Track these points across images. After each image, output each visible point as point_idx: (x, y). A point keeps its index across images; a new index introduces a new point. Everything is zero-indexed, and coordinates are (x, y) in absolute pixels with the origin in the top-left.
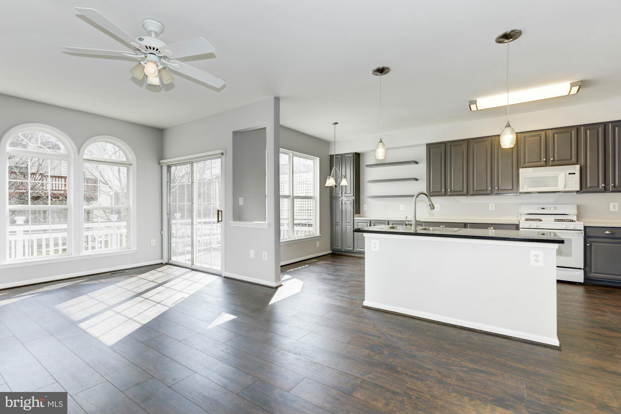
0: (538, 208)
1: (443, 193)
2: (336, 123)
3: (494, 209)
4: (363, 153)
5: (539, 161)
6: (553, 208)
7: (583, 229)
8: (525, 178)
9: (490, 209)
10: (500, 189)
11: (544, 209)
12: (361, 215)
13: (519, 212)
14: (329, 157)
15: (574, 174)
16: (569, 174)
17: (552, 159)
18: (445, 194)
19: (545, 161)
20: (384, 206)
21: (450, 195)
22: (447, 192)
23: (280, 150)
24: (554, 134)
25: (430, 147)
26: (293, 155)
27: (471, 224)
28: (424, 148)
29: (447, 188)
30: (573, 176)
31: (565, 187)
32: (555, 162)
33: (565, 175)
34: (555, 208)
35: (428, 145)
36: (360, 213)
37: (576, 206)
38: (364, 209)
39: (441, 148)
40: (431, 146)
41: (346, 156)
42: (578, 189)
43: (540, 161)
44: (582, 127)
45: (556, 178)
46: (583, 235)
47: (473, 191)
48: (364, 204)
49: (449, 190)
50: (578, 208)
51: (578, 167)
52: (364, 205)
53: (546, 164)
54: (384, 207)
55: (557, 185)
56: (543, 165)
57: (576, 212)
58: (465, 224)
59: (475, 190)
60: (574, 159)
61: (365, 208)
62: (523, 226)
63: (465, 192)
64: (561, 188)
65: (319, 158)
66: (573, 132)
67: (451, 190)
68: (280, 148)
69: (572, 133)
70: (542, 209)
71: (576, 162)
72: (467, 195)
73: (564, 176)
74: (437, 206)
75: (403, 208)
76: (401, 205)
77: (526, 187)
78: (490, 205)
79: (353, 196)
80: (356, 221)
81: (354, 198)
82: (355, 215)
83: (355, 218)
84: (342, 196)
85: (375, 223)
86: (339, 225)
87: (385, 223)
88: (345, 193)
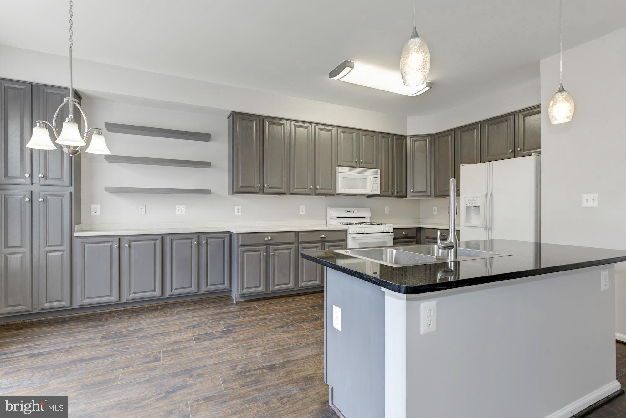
0: (345, 211)
1: (258, 190)
6: (356, 211)
7: (393, 231)
8: (345, 178)
10: (320, 189)
11: (349, 211)
12: (84, 225)
15: (377, 177)
16: (374, 177)
17: (361, 160)
18: (260, 192)
19: (356, 162)
20: (144, 207)
22: (262, 188)
29: (263, 183)
30: (376, 180)
31: (372, 190)
32: (363, 164)
33: (371, 179)
36: (80, 223)
38: (93, 214)
39: (255, 124)
41: (47, 90)
42: (379, 192)
43: (353, 162)
44: (380, 134)
45: (365, 181)
46: (393, 237)
47: (293, 189)
48: (92, 203)
49: (265, 186)
51: (379, 171)
52: (93, 206)
54: (143, 210)
55: (365, 188)
56: (355, 166)
61: (96, 212)
62: (354, 231)
63: (285, 190)
64: (368, 191)
66: (374, 137)
67: (267, 186)
71: (377, 166)
74: (238, 209)
75: (182, 211)
76: (177, 207)
77: (345, 188)
78: (301, 207)
79: (71, 185)
80: (77, 241)
81: (72, 190)
82: (75, 226)
83: (76, 234)
84: (31, 184)
85: (131, 242)
86: (20, 253)
87: (156, 240)
88: (44, 177)
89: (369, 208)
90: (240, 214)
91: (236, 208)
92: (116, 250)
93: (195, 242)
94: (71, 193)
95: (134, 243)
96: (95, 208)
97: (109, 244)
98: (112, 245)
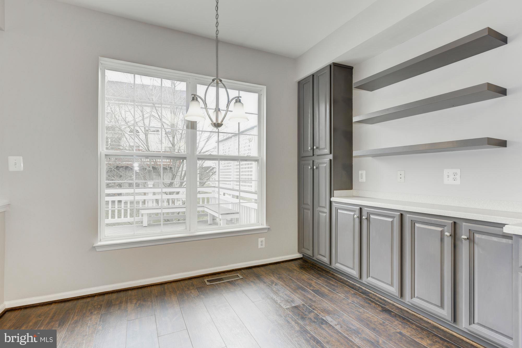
12: (354, 192)
14: (296, 87)
20: (403, 172)
36: (351, 189)
38: (360, 180)
41: (318, 75)
48: (359, 169)
52: (360, 172)
54: (402, 176)
61: (362, 178)
76: (447, 171)
79: (331, 153)
80: (334, 205)
81: (331, 157)
82: (334, 191)
83: (333, 199)
84: (313, 155)
85: (369, 214)
86: (309, 209)
87: (393, 217)
88: (317, 148)
92: (357, 221)
93: (447, 234)
94: (331, 160)
95: (372, 216)
96: (362, 174)
97: (352, 213)
98: (354, 215)
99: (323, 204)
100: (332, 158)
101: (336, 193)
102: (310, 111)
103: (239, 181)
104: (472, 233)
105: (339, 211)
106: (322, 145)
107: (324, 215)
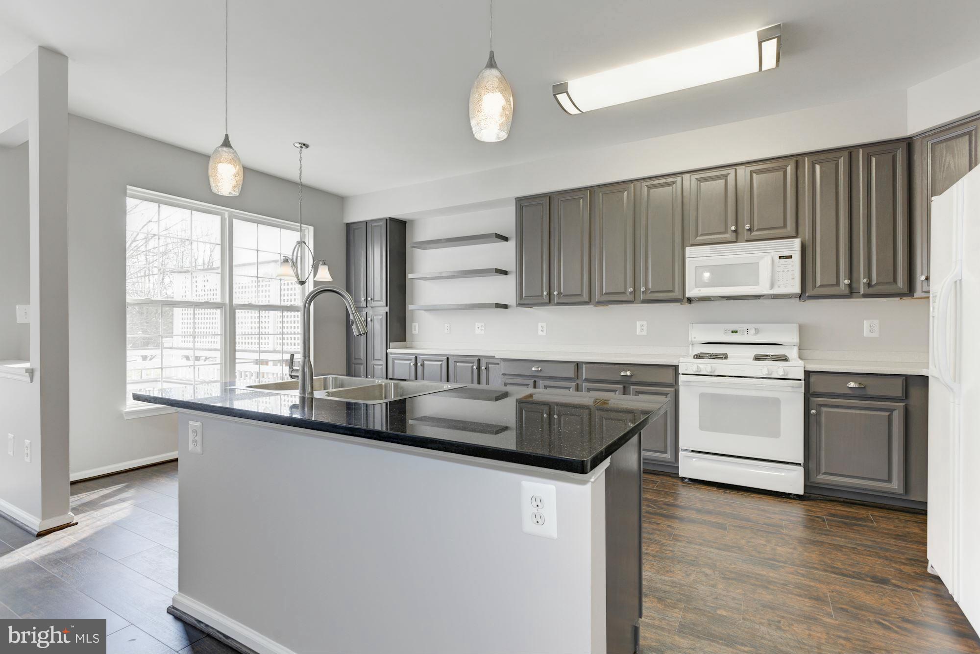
0: (725, 331)
1: (546, 300)
2: (306, 146)
3: (644, 333)
4: (412, 221)
5: (724, 230)
6: (752, 331)
7: (802, 376)
8: (696, 267)
9: (638, 332)
10: (649, 292)
11: (736, 332)
12: (408, 343)
13: (690, 339)
14: (344, 228)
15: (790, 257)
16: (780, 258)
17: (747, 226)
18: (550, 303)
19: (735, 231)
20: (449, 325)
21: (558, 304)
22: (552, 296)
23: (128, 191)
24: (752, 172)
25: (522, 203)
26: (231, 217)
27: (588, 365)
28: (512, 209)
29: (552, 291)
30: (787, 263)
31: (772, 286)
32: (753, 234)
33: (773, 261)
34: (757, 331)
35: (518, 201)
36: (405, 341)
37: (798, 325)
38: (414, 332)
39: (543, 207)
40: (524, 203)
41: (373, 225)
42: (797, 289)
43: (725, 232)
44: (806, 158)
45: (754, 267)
46: (803, 390)
47: (601, 294)
48: (412, 321)
49: (556, 293)
50: (802, 330)
51: (797, 242)
52: (414, 324)
53: (737, 237)
54: (448, 328)
55: (756, 283)
56: (730, 240)
57: (796, 339)
58: (577, 364)
59: (604, 292)
60: (790, 228)
61: (415, 330)
62: (686, 370)
63: (585, 297)
64: (763, 288)
65: (313, 228)
66: (789, 168)
67: (559, 293)
68: (128, 187)
69: (786, 170)
70: (732, 332)
71: (793, 234)
72: (590, 303)
73: (770, 262)
74: (542, 327)
75: (482, 330)
76: (477, 325)
77: (698, 287)
78: (638, 324)
79: (387, 306)
80: (390, 357)
81: (387, 309)
82: (391, 343)
83: (389, 351)
84: (367, 306)
85: (423, 360)
86: (362, 364)
87: (442, 361)
88: (371, 299)
89: (795, 325)
90: (544, 334)
91: (540, 325)
92: (413, 368)
93: (475, 367)
94: (387, 313)
95: (426, 362)
96: (415, 326)
97: (409, 362)
98: (410, 364)
99: (377, 356)
100: (388, 311)
101: (392, 344)
102: (363, 259)
103: (259, 334)
104: (487, 364)
105: (396, 361)
106: (377, 297)
107: (380, 367)
